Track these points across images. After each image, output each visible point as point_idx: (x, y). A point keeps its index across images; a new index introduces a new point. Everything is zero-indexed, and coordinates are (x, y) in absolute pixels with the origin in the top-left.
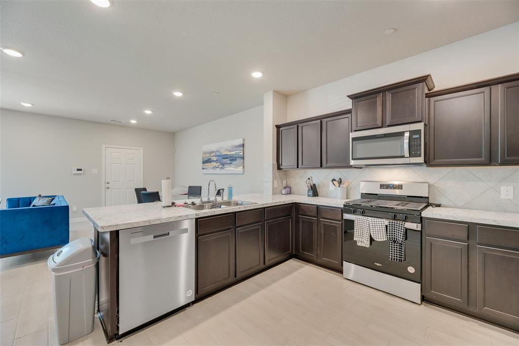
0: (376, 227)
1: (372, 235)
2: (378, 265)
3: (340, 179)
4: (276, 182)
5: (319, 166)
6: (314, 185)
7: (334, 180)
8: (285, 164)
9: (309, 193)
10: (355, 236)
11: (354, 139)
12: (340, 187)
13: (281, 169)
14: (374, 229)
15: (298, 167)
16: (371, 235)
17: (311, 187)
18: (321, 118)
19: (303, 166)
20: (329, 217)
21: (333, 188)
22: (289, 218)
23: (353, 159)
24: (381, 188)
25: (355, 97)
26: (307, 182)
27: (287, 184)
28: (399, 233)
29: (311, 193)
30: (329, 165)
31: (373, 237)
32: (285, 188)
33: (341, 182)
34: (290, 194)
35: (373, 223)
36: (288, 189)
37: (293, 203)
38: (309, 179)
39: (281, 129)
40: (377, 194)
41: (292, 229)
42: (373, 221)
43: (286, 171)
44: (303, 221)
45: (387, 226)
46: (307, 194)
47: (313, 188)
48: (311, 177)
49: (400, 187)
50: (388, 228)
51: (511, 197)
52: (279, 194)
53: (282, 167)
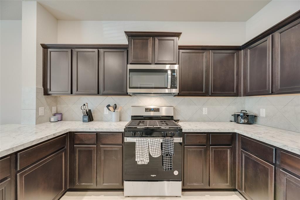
0: (154, 146)
1: (151, 153)
2: (153, 176)
3: (115, 105)
4: (41, 109)
5: (96, 92)
6: (90, 110)
7: (108, 106)
8: (54, 89)
9: (85, 119)
10: (137, 157)
11: (131, 71)
12: (114, 112)
13: (49, 95)
14: (152, 148)
15: (72, 93)
16: (149, 154)
17: (87, 112)
18: (98, 47)
19: (78, 93)
20: (110, 143)
21: (108, 113)
22: (62, 152)
23: (130, 88)
24: (146, 111)
25: (131, 35)
26: (82, 108)
27: (57, 111)
28: (170, 147)
29: (86, 119)
30: (105, 92)
31: (151, 155)
32: (55, 115)
33: (116, 107)
34: (61, 120)
35: (152, 142)
36: (59, 116)
37: (67, 133)
38: (84, 105)
39: (49, 50)
40: (143, 116)
41: (66, 162)
42: (151, 141)
43: (55, 97)
44: (79, 151)
45: (162, 143)
46: (82, 120)
47: (88, 113)
48: (87, 104)
49: (157, 110)
50: (163, 145)
51: (206, 114)
52: (47, 122)
53: (50, 93)
